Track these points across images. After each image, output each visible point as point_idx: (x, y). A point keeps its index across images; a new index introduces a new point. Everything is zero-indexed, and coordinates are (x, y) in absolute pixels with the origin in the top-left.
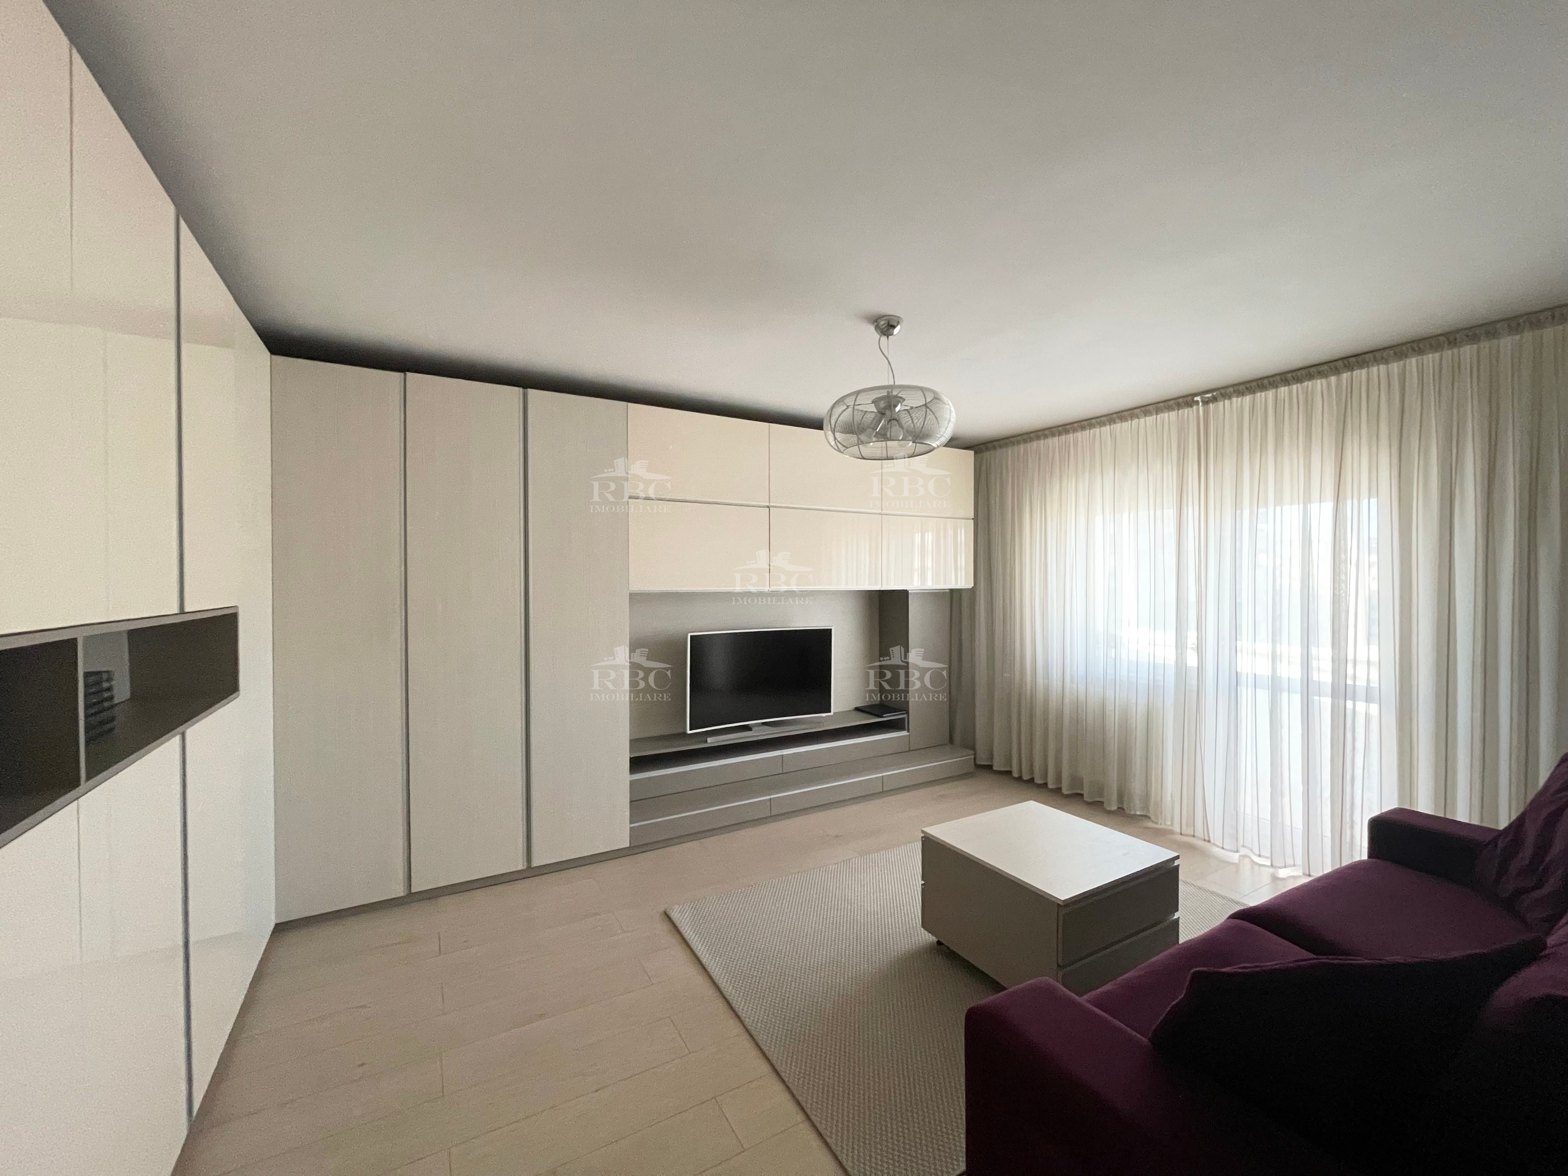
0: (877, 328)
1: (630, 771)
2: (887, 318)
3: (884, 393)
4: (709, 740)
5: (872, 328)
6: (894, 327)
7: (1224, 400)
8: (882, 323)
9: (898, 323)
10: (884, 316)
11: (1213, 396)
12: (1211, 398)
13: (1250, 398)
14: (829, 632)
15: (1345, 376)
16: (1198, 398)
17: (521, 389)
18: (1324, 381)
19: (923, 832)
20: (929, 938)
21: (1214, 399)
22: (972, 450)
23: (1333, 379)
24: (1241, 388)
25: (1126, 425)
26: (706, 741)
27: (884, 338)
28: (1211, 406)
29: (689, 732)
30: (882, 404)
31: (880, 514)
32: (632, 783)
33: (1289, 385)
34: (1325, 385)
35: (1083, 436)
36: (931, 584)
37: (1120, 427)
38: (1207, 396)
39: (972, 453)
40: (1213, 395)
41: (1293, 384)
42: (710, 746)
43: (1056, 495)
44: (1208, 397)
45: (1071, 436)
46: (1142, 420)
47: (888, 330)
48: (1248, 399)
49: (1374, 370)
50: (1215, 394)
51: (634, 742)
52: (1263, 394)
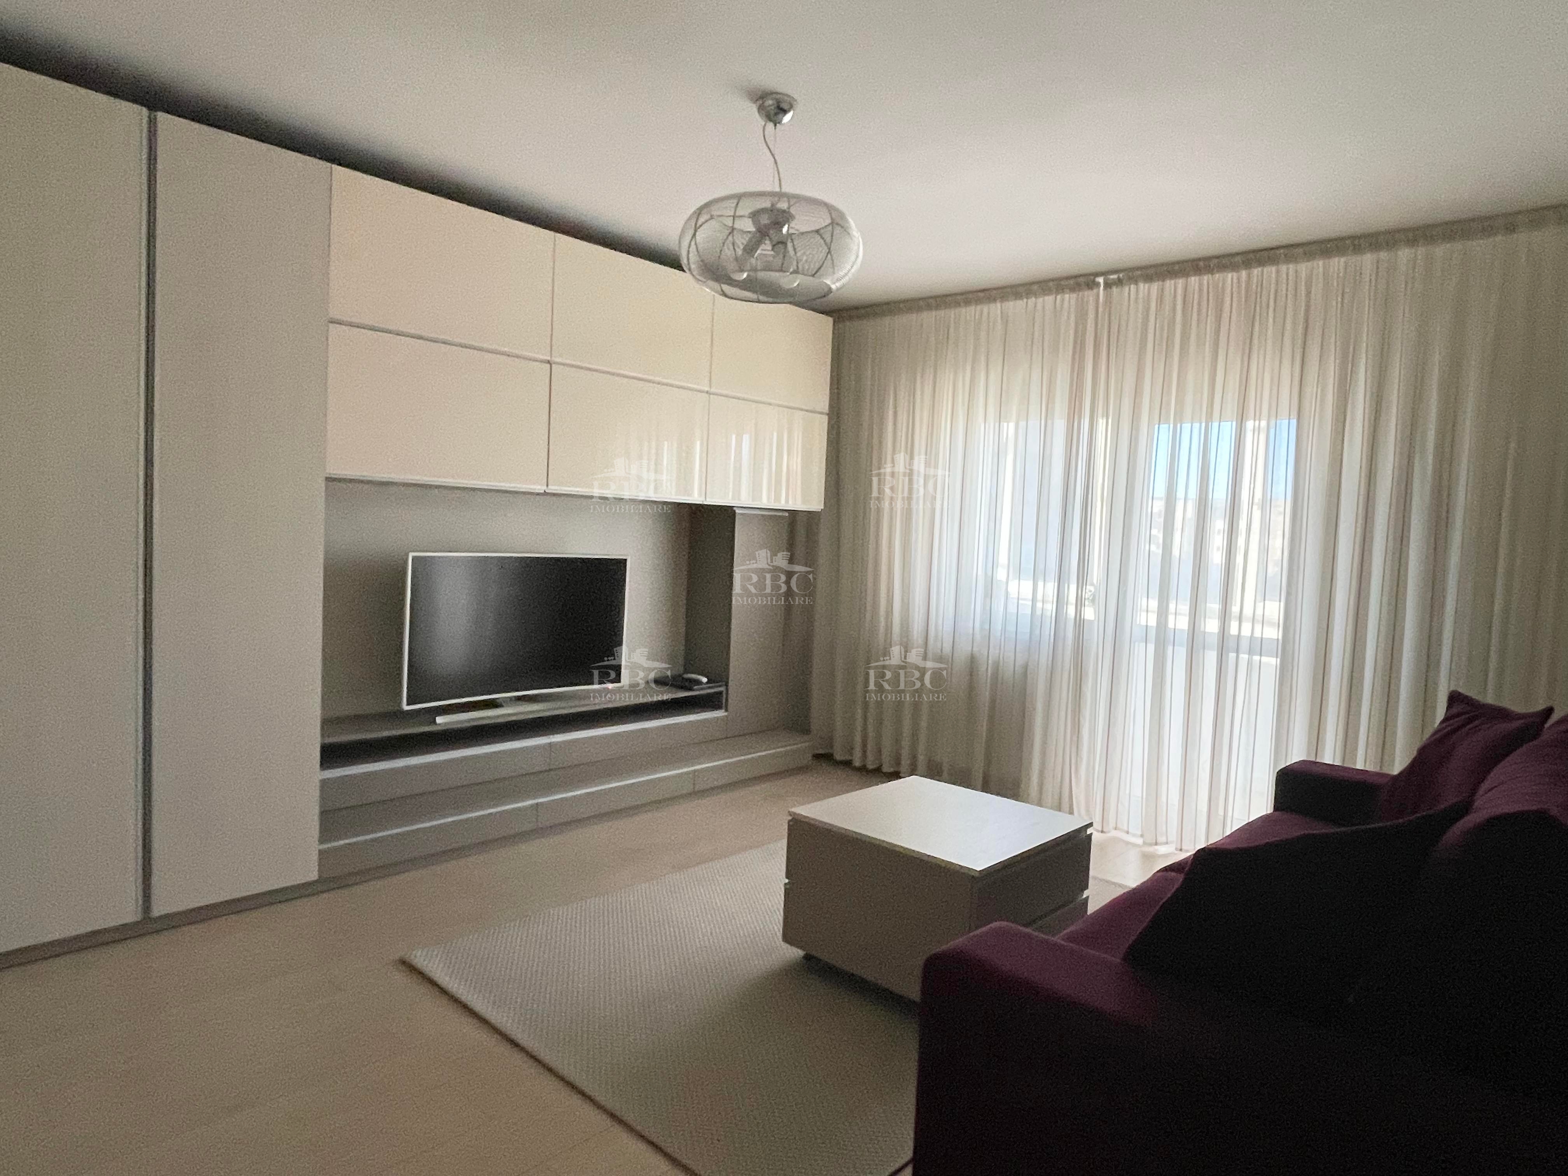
0: (761, 109)
1: (322, 764)
2: (778, 96)
3: (766, 203)
4: (439, 720)
5: (754, 108)
6: (785, 112)
7: (1131, 284)
8: (770, 102)
9: (791, 107)
10: (772, 93)
11: (1119, 279)
12: (1117, 281)
13: (1158, 285)
14: (621, 564)
15: (1256, 271)
16: (1101, 280)
17: (145, 111)
18: (1235, 274)
19: (790, 814)
20: (795, 953)
21: (1119, 282)
22: (831, 316)
23: (1244, 273)
24: (1151, 271)
25: (1020, 304)
26: (434, 722)
27: (770, 125)
28: (1115, 290)
29: (406, 708)
30: (765, 220)
31: (707, 392)
32: (324, 783)
33: (1200, 275)
34: (1235, 278)
35: (969, 312)
36: (765, 501)
37: (1016, 307)
38: (1112, 277)
39: (830, 320)
40: (1119, 277)
41: (1205, 274)
42: (439, 728)
43: (928, 390)
44: (1113, 279)
45: (952, 313)
46: (1040, 300)
47: (776, 114)
48: (1155, 286)
49: (1283, 268)
50: (1121, 275)
51: (328, 723)
52: (1173, 282)
